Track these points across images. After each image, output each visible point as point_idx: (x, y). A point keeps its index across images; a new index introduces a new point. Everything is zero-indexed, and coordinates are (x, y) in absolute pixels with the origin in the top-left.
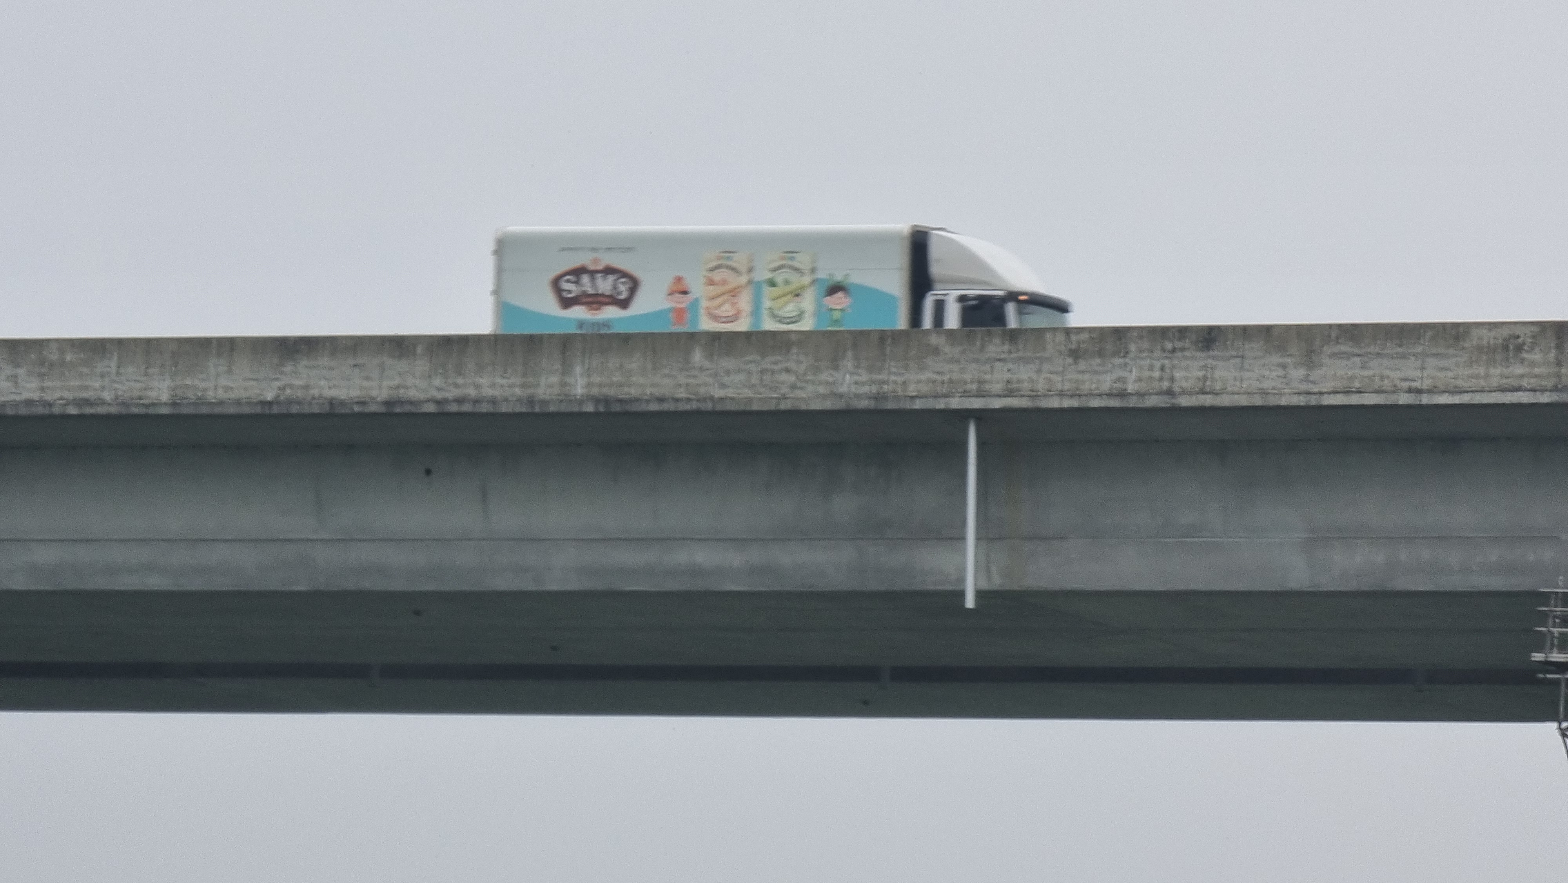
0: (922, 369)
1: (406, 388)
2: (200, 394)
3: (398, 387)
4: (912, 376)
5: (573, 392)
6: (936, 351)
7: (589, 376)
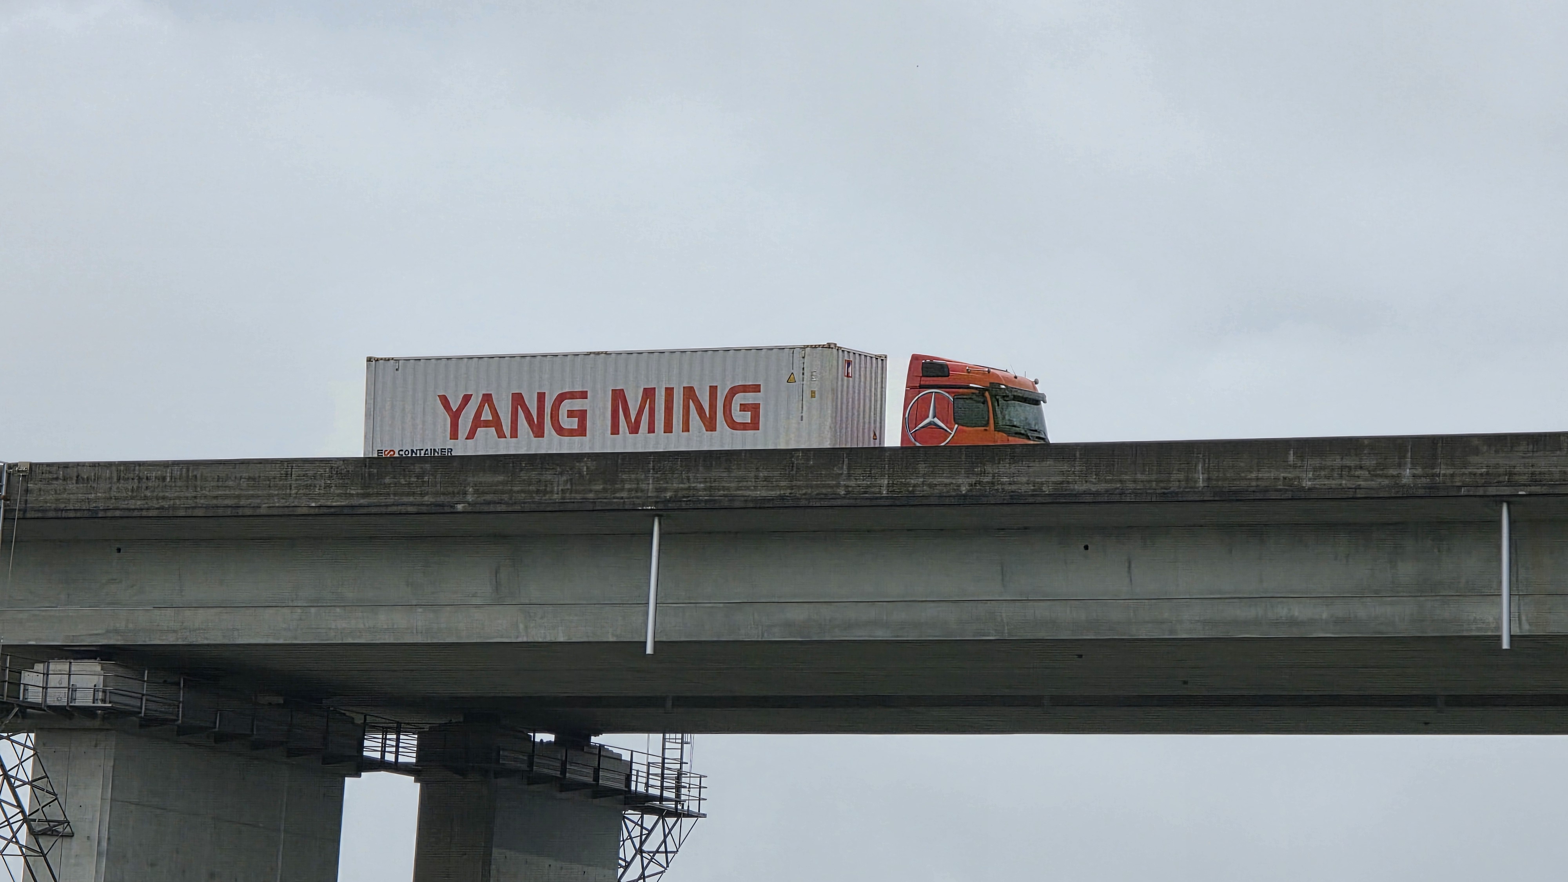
0: (1465, 465)
1: (1068, 483)
2: (911, 489)
3: (1062, 483)
4: (1458, 471)
5: (1197, 485)
6: (1476, 451)
7: (1209, 474)
